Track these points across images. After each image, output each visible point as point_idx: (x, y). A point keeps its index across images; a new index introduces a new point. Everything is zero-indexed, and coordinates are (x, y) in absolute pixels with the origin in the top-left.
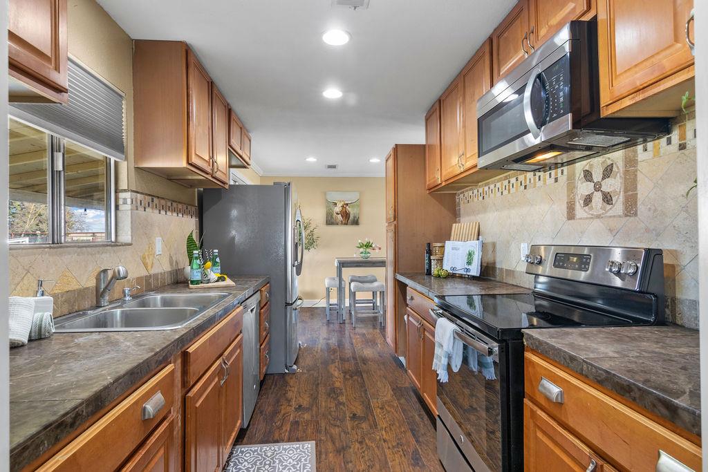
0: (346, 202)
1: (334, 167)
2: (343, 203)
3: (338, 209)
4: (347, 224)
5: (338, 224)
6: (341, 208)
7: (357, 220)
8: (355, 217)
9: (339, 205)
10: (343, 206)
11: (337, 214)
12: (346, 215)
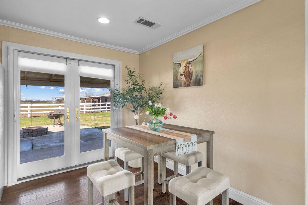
0: (189, 60)
1: (149, 24)
2: (186, 62)
3: (182, 70)
4: (189, 85)
5: (181, 86)
6: (184, 68)
7: (200, 80)
8: (197, 76)
9: (183, 65)
10: (186, 66)
11: (181, 75)
12: (188, 74)
